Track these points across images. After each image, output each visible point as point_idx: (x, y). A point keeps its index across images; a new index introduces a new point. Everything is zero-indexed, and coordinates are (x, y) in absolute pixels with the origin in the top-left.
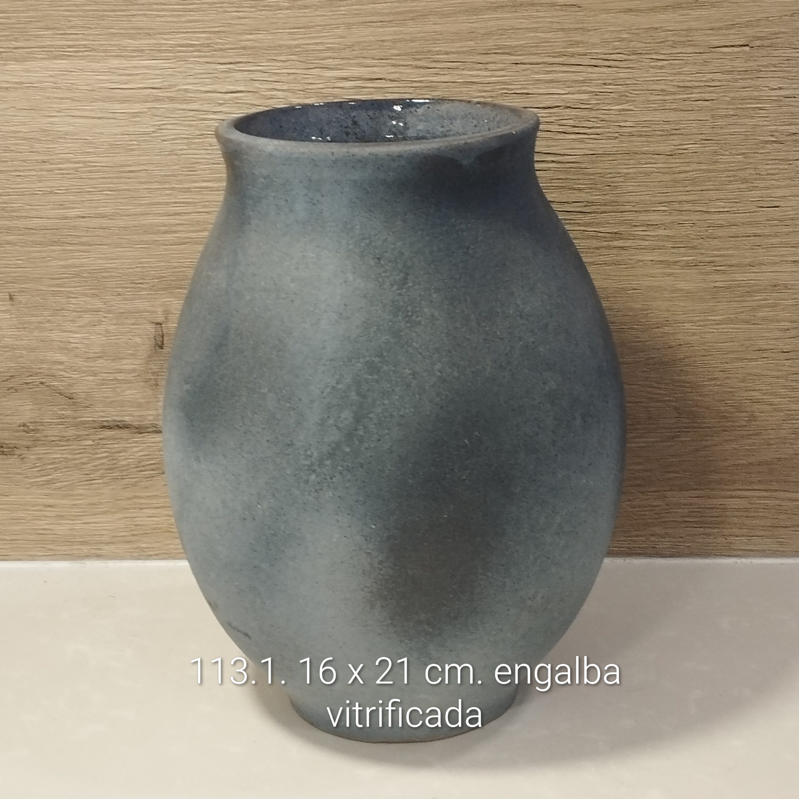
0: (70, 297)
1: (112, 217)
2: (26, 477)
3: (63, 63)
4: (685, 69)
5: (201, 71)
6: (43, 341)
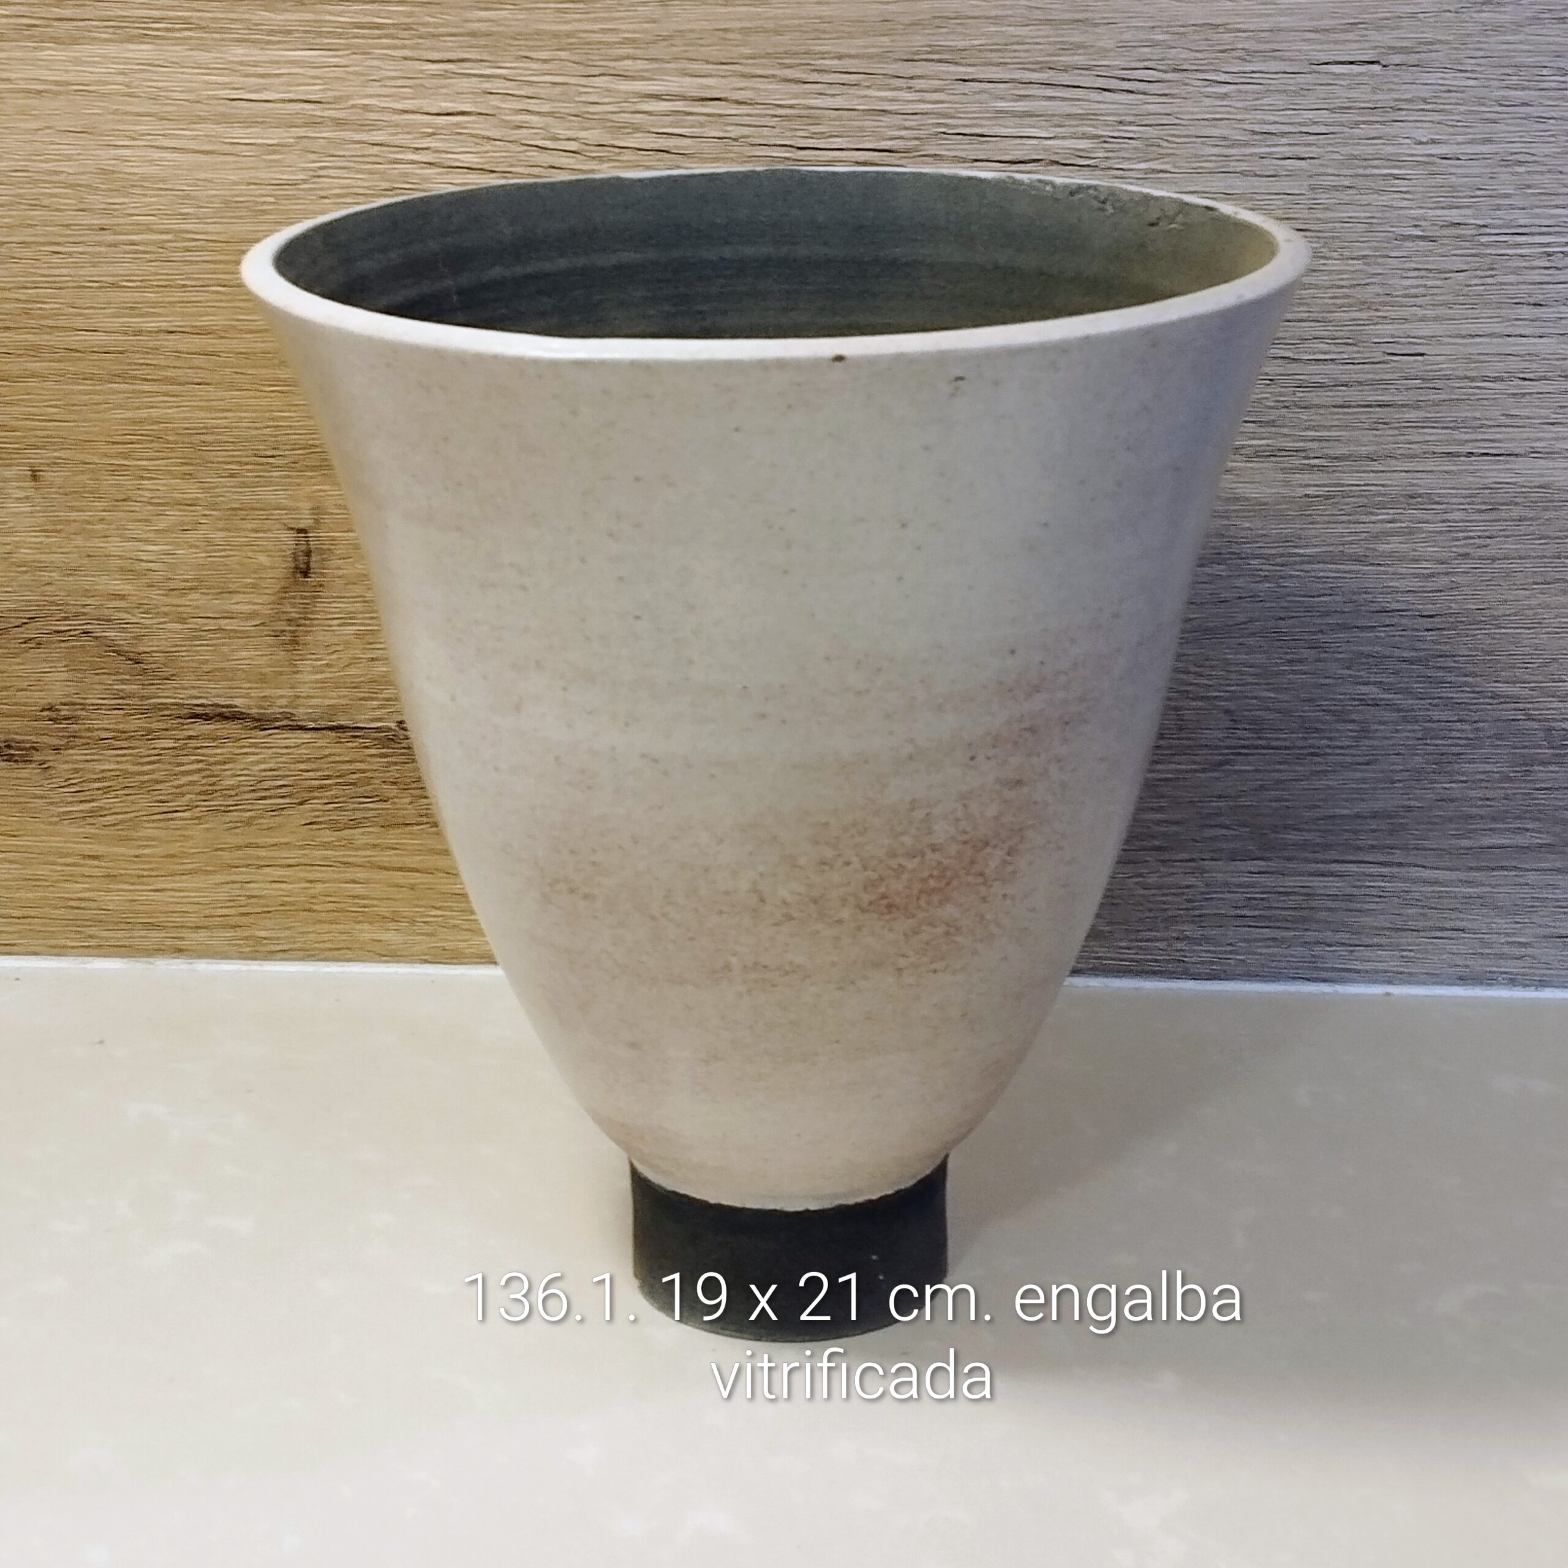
0: (142, 478)
1: (223, 334)
2: (52, 803)
3: (144, 51)
4: (1265, 101)
5: (393, 74)
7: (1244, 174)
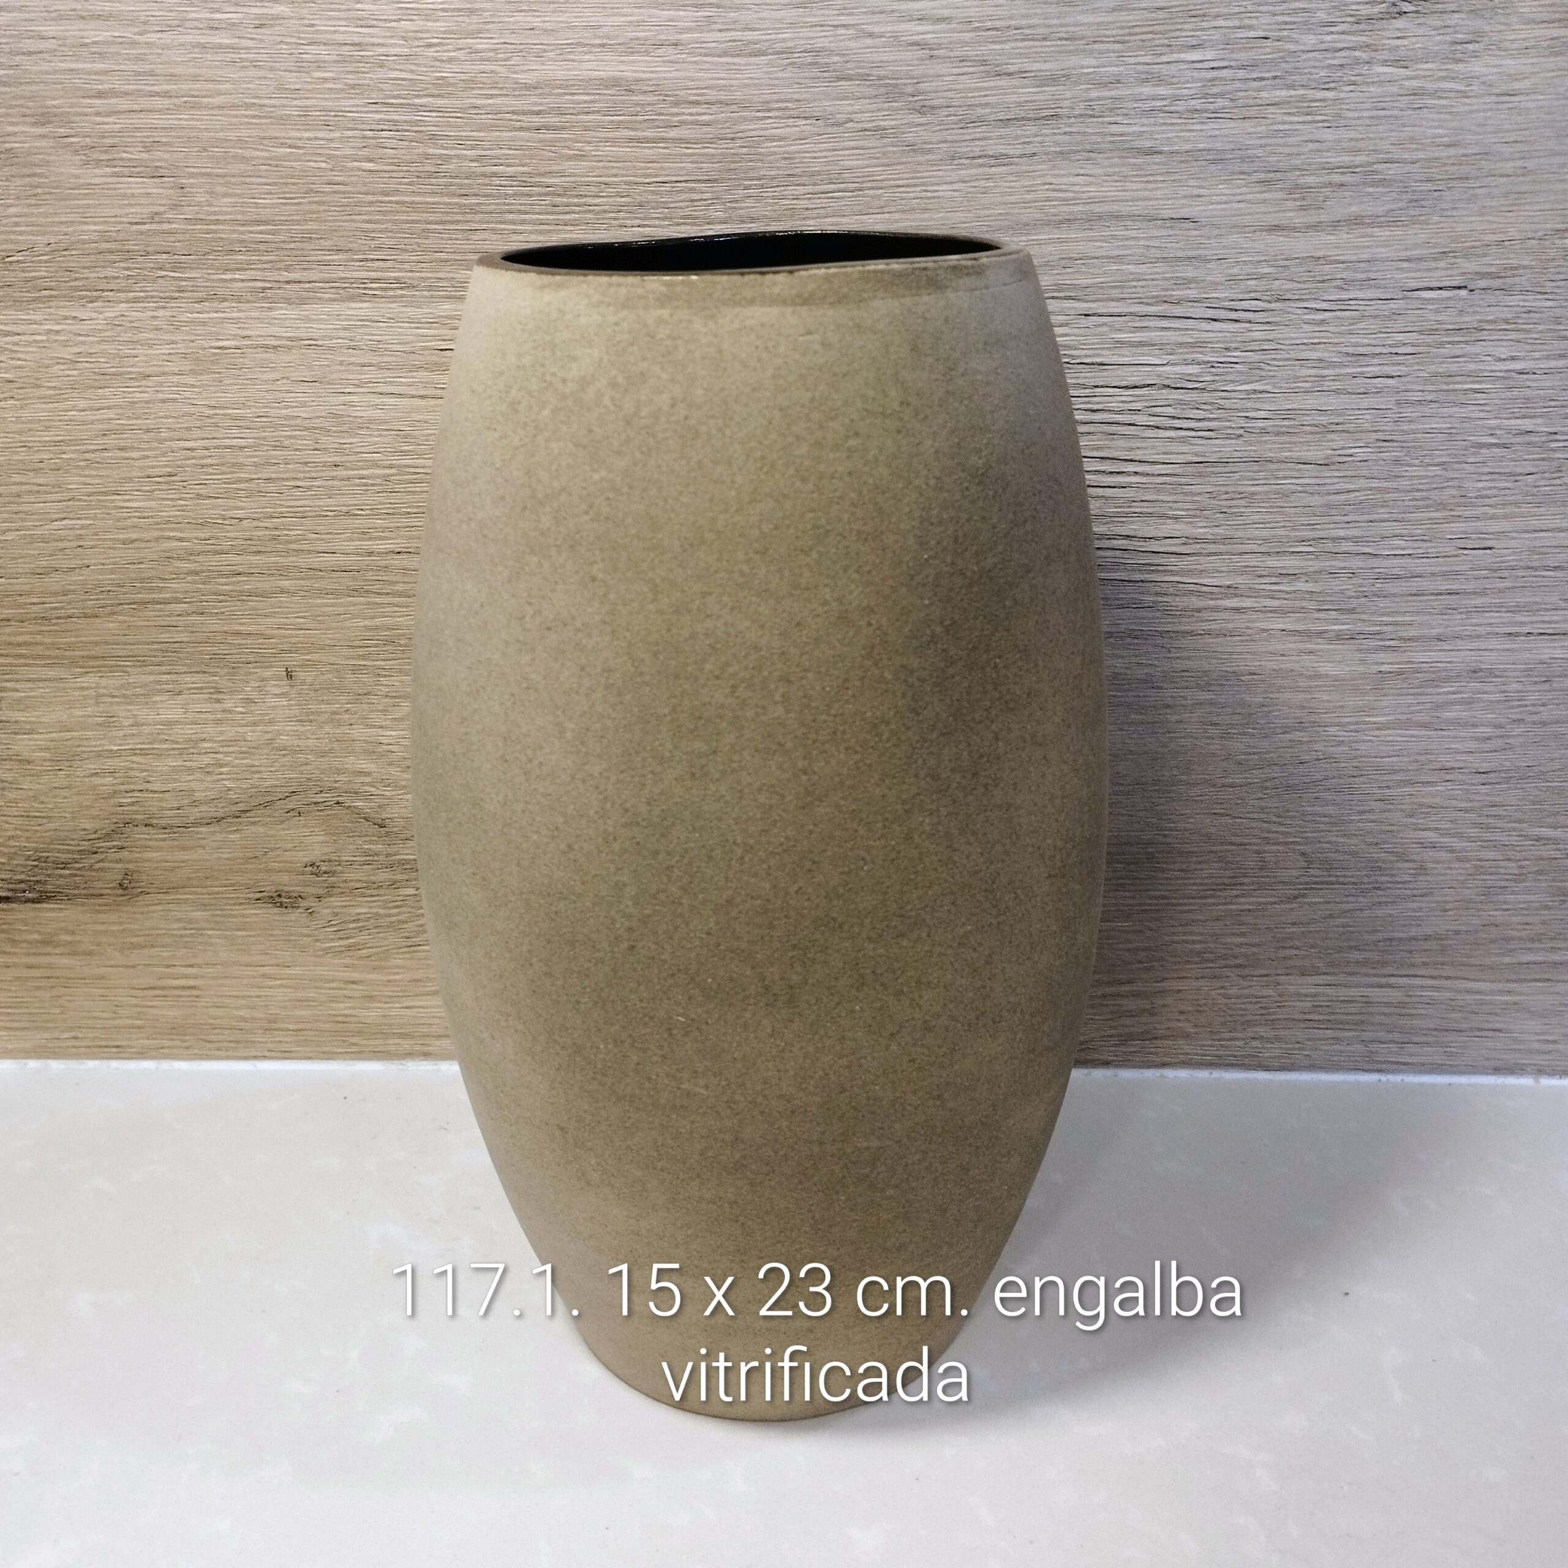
0: (380, 676)
4: (1359, 326)
6: (338, 741)
7: (1337, 392)
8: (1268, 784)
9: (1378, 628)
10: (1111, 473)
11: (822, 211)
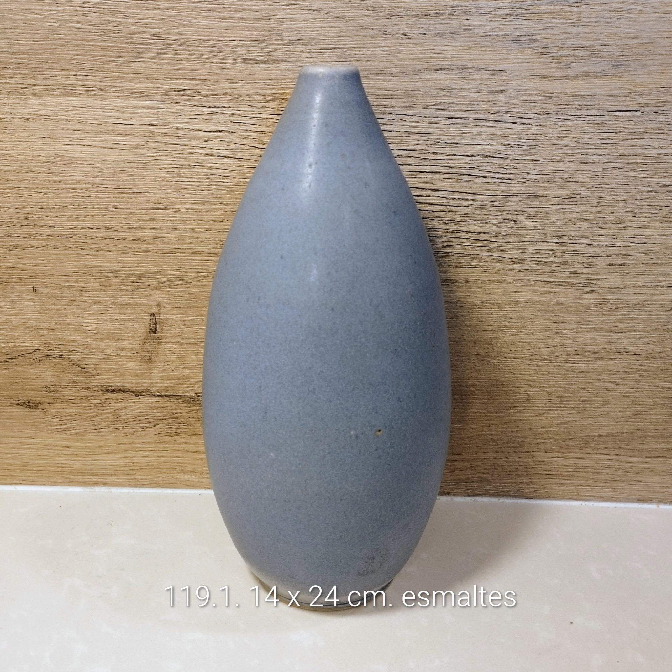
0: (82, 291)
1: (115, 229)
2: (49, 425)
3: (75, 100)
4: (585, 129)
5: (189, 113)
6: (60, 324)
7: (573, 162)
8: (531, 358)
9: (589, 281)
10: (459, 199)
11: (315, 59)
